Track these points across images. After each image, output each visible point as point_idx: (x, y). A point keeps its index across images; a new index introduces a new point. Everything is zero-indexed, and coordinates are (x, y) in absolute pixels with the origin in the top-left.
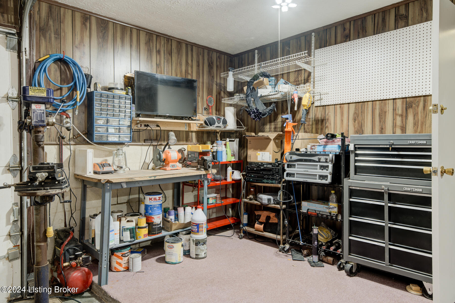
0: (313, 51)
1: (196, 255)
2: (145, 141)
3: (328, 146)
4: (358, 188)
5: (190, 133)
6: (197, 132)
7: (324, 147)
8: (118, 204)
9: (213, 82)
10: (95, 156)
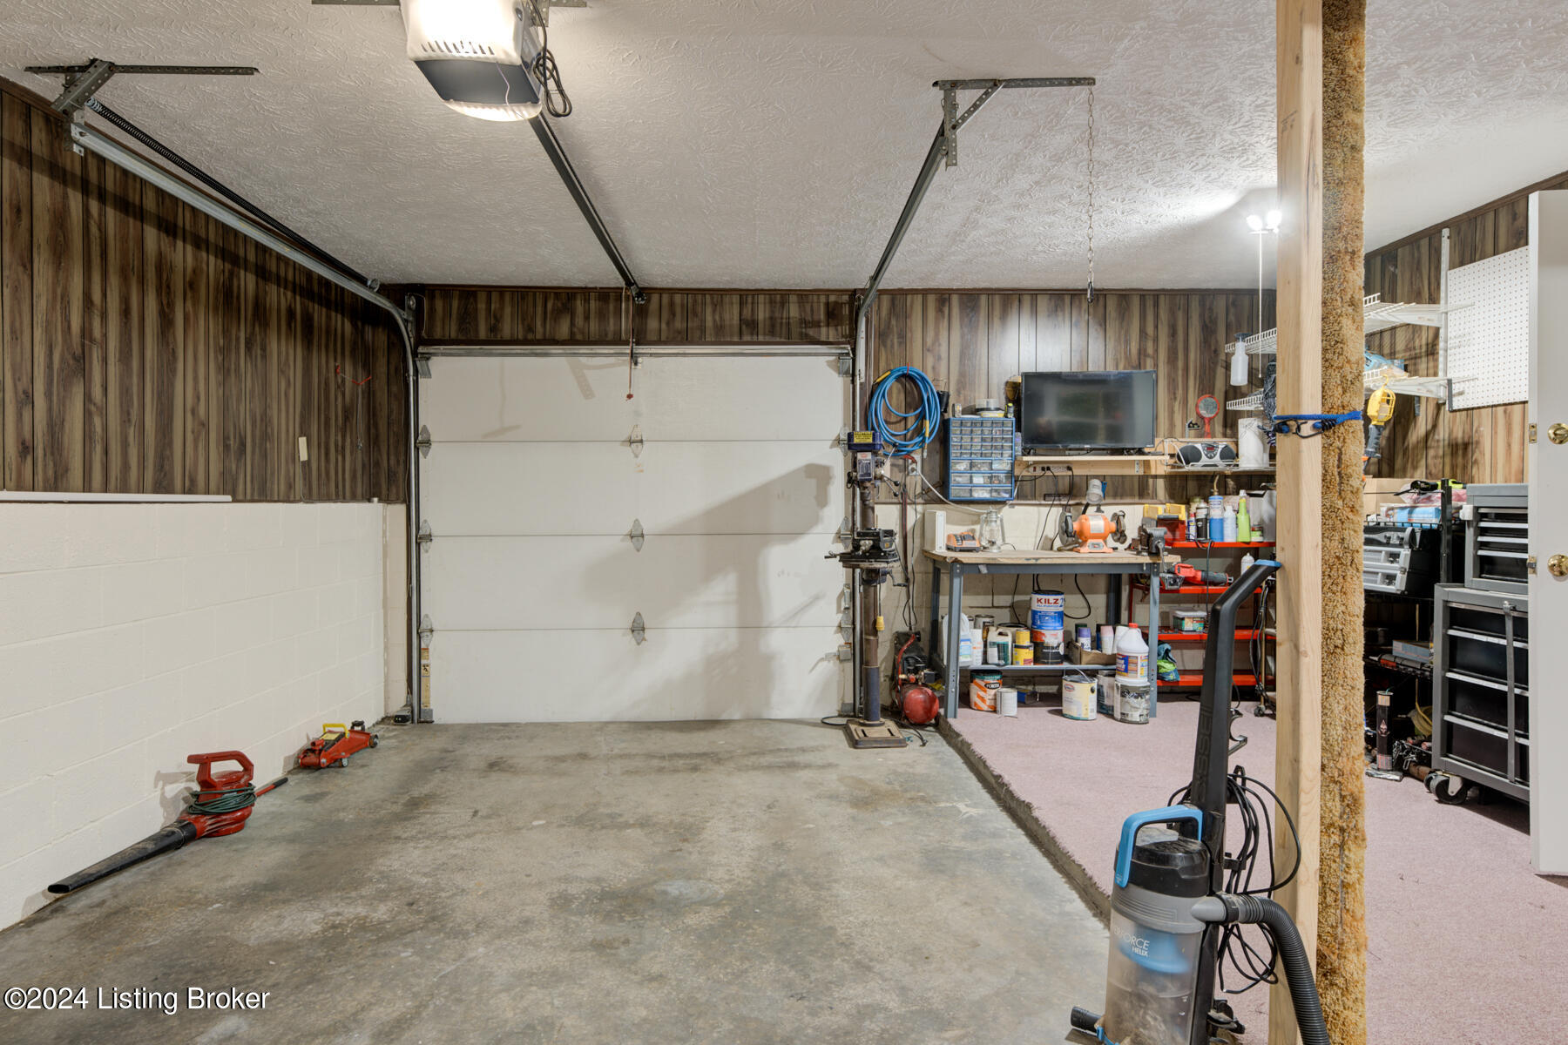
0: (1443, 273)
1: (1123, 714)
2: (1045, 497)
3: (1417, 509)
4: (1463, 606)
5: (1151, 481)
6: (1170, 478)
7: (1410, 513)
8: (993, 607)
9: (1215, 364)
10: (949, 521)
